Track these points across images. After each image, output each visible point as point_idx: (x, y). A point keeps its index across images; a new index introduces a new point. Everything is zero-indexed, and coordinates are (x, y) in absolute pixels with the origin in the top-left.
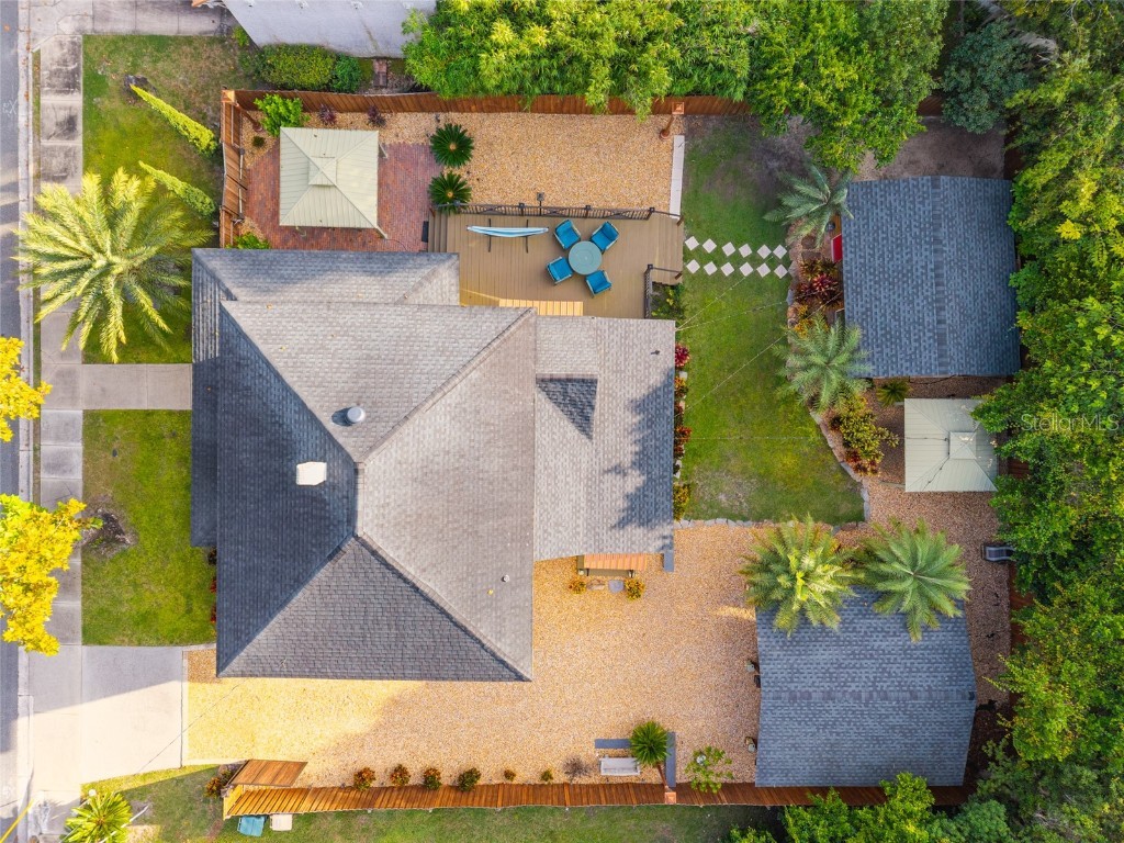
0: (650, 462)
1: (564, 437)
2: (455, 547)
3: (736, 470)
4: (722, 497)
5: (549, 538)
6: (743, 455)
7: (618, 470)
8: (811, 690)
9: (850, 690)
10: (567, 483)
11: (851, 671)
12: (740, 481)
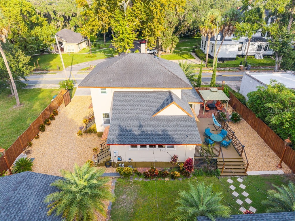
0: (144, 135)
1: (152, 107)
2: (122, 70)
3: (138, 201)
4: (125, 197)
5: (120, 102)
6: (146, 204)
7: (141, 127)
10: (137, 109)
12: (132, 204)
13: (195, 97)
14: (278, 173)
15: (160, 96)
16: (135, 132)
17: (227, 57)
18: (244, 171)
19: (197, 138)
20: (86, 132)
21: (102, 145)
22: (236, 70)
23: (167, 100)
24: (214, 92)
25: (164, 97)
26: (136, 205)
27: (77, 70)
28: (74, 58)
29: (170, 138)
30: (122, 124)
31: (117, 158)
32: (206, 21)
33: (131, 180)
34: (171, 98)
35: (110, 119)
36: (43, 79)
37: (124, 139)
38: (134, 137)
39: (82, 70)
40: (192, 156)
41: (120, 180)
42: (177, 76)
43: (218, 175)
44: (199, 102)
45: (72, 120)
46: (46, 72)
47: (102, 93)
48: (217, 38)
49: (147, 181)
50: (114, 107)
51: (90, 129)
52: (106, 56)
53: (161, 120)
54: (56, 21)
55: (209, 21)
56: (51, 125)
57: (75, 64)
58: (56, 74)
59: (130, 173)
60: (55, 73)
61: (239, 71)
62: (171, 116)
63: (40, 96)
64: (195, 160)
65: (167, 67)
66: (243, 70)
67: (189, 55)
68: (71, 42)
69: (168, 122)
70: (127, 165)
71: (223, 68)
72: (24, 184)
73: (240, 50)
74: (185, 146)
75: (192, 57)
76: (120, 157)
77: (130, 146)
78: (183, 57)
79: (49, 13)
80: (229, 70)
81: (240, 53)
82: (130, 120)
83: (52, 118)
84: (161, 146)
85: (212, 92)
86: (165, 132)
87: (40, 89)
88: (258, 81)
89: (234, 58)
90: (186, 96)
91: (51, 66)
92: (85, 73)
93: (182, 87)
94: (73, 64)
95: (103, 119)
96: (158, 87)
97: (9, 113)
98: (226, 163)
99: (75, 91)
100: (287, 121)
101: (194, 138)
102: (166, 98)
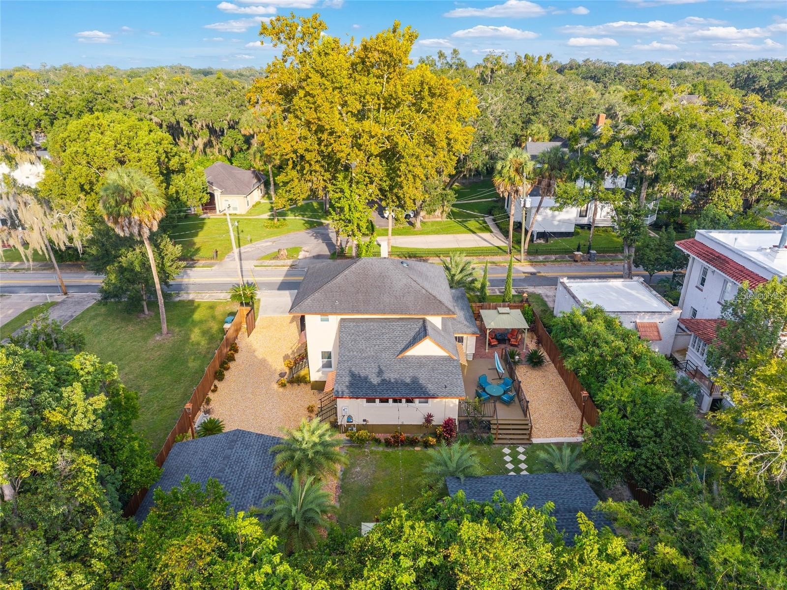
0: (385, 385)
1: (398, 343)
3: (377, 474)
4: (358, 469)
5: (349, 336)
6: (387, 478)
7: (380, 372)
8: (234, 450)
9: (227, 468)
10: (375, 345)
11: (238, 472)
12: (369, 477)
13: (468, 324)
14: (576, 441)
15: (409, 326)
16: (372, 380)
17: (555, 230)
18: (527, 437)
19: (459, 389)
20: (291, 382)
21: (323, 400)
22: (567, 261)
23: (418, 333)
24: (504, 315)
25: (415, 328)
26: (374, 478)
27: (253, 259)
28: (240, 229)
29: (421, 389)
30: (353, 369)
31: (346, 418)
32: (505, 171)
33: (366, 450)
34: (425, 330)
35: (333, 360)
36: (192, 280)
37: (357, 389)
38: (372, 386)
39: (262, 258)
40: (455, 416)
41: (351, 449)
42: (434, 296)
43: (489, 442)
44: (473, 334)
45: (265, 360)
46: (191, 262)
47: (322, 320)
48: (525, 204)
49: (390, 450)
50: (341, 342)
51: (298, 377)
52: (307, 222)
53: (410, 363)
54: (191, 138)
55: (512, 170)
56: (230, 370)
57: (245, 244)
58: (213, 268)
59: (365, 438)
60: (211, 266)
61: (574, 264)
62: (425, 357)
63: (197, 316)
64: (460, 422)
65: (419, 281)
66: (581, 261)
67: (481, 222)
68: (232, 193)
69: (420, 366)
70: (360, 428)
71: (544, 257)
72: (239, 443)
73: (584, 214)
74: (444, 400)
75: (487, 229)
76: (350, 417)
77: (365, 400)
78: (466, 227)
79: (178, 123)
80: (555, 261)
81: (585, 221)
82: (365, 363)
83: (231, 359)
84: (409, 401)
85: (501, 315)
86: (415, 380)
87: (192, 302)
88: (574, 297)
89: (569, 233)
90: (452, 324)
91: (198, 250)
92: (270, 266)
93: (442, 314)
94: (241, 244)
95: (321, 360)
96: (406, 314)
97: (152, 349)
98: (500, 427)
99: (259, 306)
100: (585, 366)
101: (455, 388)
102: (418, 329)
